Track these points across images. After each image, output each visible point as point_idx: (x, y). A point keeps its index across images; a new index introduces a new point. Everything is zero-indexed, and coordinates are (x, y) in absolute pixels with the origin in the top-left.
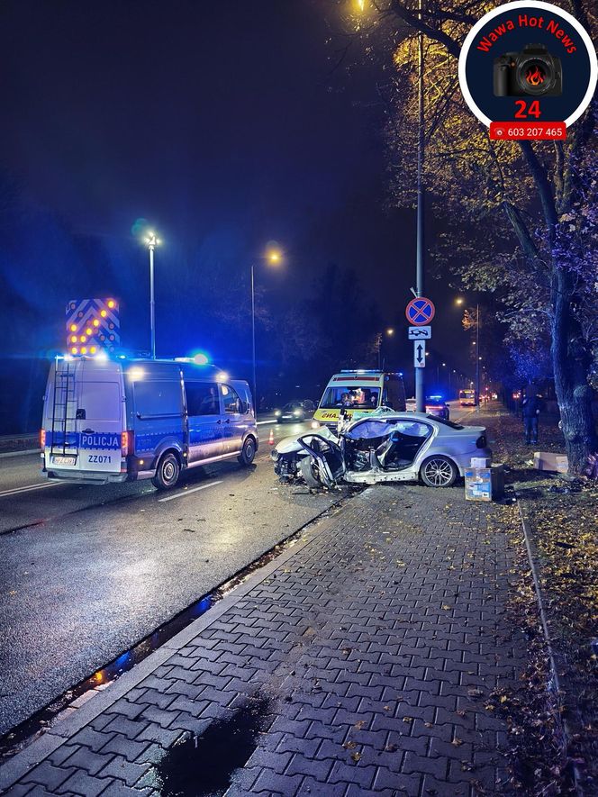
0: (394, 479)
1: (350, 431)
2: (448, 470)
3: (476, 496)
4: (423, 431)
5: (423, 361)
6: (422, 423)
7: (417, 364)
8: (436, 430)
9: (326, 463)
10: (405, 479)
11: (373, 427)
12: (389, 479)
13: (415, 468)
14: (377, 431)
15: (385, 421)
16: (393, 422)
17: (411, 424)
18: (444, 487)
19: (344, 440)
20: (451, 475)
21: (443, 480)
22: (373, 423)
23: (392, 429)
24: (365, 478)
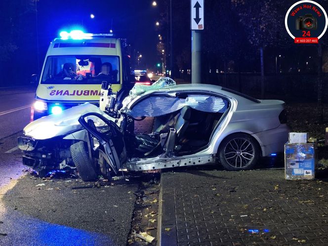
0: (188, 164)
1: (132, 108)
2: (249, 150)
3: (297, 175)
4: (218, 105)
5: (202, 22)
6: (217, 96)
7: (194, 26)
8: (234, 103)
9: (113, 148)
10: (202, 163)
11: (159, 102)
12: (182, 164)
13: (211, 149)
14: (162, 107)
15: (174, 94)
16: (183, 95)
17: (204, 98)
18: (245, 170)
19: (125, 120)
20: (253, 155)
21: (245, 162)
22: (158, 98)
23: (181, 105)
24: (153, 165)
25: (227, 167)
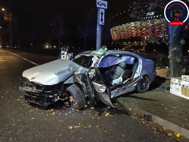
0: (127, 92)
5: (103, 21)
10: (131, 90)
14: (110, 62)
18: (146, 92)
20: (149, 85)
23: (120, 61)
25: (140, 92)
